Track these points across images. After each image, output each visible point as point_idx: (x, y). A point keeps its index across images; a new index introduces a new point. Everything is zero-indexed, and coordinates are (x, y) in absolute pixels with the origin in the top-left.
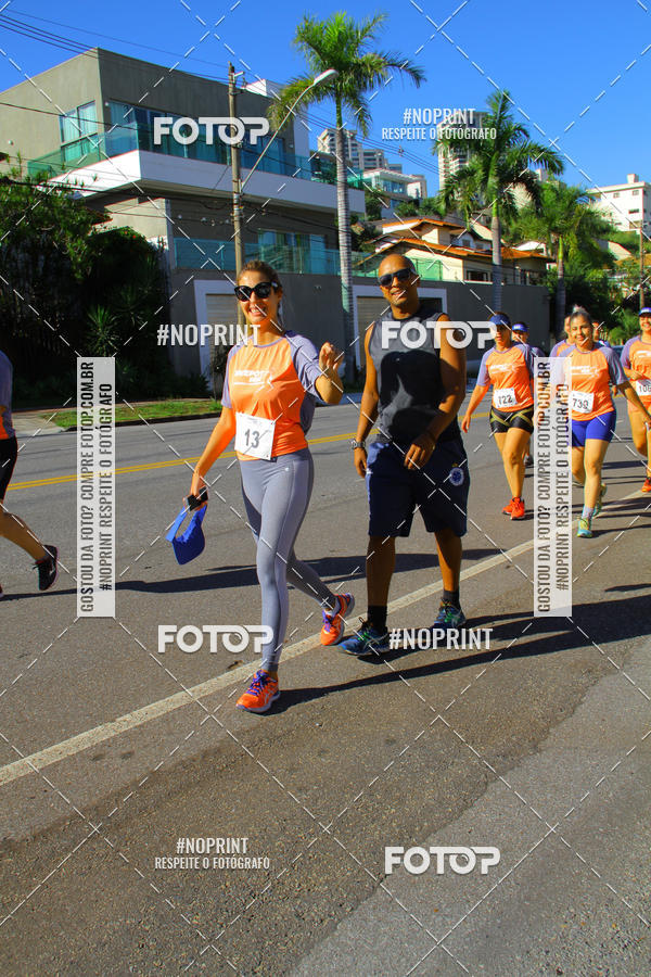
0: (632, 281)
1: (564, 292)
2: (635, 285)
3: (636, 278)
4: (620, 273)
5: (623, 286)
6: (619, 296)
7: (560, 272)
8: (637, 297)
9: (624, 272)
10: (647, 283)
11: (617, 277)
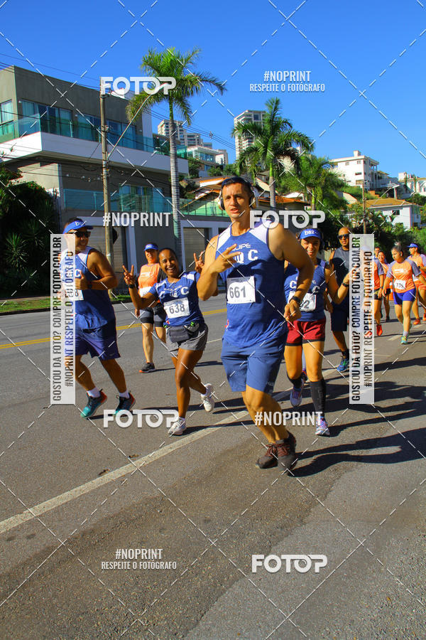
2: (360, 220)
4: (351, 212)
5: (353, 221)
8: (362, 227)
9: (353, 212)
10: (368, 218)
11: (348, 215)
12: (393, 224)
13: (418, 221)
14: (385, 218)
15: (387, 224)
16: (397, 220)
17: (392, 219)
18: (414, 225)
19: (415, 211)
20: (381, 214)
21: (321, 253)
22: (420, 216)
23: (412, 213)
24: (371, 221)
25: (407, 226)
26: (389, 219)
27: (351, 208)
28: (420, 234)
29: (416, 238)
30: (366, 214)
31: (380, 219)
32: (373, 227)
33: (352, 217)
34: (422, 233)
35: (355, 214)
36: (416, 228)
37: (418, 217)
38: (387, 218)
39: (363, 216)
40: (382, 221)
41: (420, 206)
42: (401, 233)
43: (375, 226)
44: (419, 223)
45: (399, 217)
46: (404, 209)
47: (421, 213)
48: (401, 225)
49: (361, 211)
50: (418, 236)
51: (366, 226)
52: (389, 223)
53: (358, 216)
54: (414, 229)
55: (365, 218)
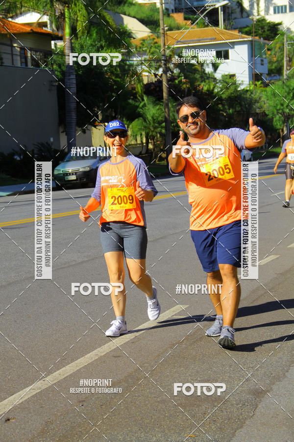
0: (154, 64)
1: (73, 77)
2: (157, 69)
3: (158, 60)
4: (140, 54)
5: (143, 70)
6: (140, 80)
7: (67, 51)
8: (160, 82)
9: (144, 53)
10: (172, 66)
11: (135, 60)
12: (218, 75)
13: (263, 70)
14: (202, 65)
15: (205, 77)
16: (225, 68)
17: (215, 67)
18: (256, 77)
19: (257, 52)
21: (84, 132)
22: (266, 61)
23: (252, 54)
24: (176, 71)
25: (244, 80)
26: (208, 67)
27: (141, 45)
28: (266, 95)
29: (258, 102)
30: (168, 58)
31: (193, 68)
32: (180, 82)
33: (142, 64)
34: (269, 93)
35: (147, 57)
36: (258, 83)
37: (262, 63)
38: (205, 65)
39: (162, 61)
40: (196, 70)
41: (266, 42)
42: (232, 93)
43: (184, 80)
44: (264, 74)
45: (227, 63)
46: (236, 47)
47: (267, 55)
48: (232, 77)
49: (157, 52)
50: (262, 99)
51: (168, 81)
52: (209, 74)
53: (153, 62)
54: (256, 85)
55: (165, 65)
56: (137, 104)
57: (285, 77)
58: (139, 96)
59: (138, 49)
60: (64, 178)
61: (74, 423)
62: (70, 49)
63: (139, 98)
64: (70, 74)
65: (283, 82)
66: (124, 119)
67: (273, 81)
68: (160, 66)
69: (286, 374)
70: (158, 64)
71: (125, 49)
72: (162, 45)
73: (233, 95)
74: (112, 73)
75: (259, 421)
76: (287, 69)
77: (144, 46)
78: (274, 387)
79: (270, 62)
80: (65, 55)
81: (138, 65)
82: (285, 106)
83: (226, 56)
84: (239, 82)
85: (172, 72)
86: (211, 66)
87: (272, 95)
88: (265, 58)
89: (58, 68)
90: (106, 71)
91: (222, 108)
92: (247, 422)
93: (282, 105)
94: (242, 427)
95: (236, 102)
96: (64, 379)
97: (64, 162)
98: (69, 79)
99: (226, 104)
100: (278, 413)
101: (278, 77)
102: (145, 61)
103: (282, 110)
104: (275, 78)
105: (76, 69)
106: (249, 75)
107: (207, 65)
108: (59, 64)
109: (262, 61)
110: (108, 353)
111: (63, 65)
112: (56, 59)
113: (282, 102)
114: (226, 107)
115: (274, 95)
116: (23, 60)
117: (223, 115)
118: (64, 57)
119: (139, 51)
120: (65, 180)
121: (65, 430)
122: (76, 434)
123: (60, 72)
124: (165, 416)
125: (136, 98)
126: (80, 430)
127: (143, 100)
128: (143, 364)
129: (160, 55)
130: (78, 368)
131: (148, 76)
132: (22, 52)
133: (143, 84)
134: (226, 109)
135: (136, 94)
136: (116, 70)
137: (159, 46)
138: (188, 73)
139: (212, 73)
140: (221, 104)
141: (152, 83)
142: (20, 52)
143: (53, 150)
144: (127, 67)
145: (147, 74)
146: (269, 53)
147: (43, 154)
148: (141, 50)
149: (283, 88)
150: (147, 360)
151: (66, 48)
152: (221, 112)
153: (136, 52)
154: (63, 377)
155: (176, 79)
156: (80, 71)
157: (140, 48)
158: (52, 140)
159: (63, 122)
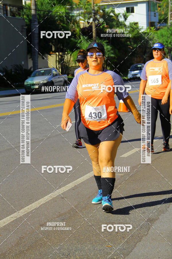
0: (87, 15)
1: (37, 23)
2: (89, 19)
3: (90, 13)
4: (78, 9)
5: (80, 19)
6: (79, 26)
7: (33, 7)
8: (91, 27)
9: (81, 8)
10: (98, 17)
11: (76, 13)
12: (127, 23)
13: (155, 20)
14: (117, 16)
15: (120, 25)
16: (132, 18)
17: (125, 18)
18: (151, 24)
19: (152, 8)
20: (113, 11)
21: (43, 58)
22: (157, 14)
23: (149, 10)
24: (101, 20)
25: (143, 26)
26: (121, 18)
27: (79, 4)
28: (157, 36)
29: (152, 40)
30: (96, 12)
31: (112, 18)
32: (103, 27)
33: (80, 15)
34: (159, 35)
35: (83, 11)
36: (152, 28)
37: (155, 15)
38: (119, 16)
39: (93, 14)
40: (113, 20)
41: (158, 2)
42: (136, 35)
43: (106, 26)
44: (156, 22)
45: (133, 15)
46: (139, 5)
47: (158, 10)
48: (136, 24)
49: (89, 8)
50: (155, 38)
51: (96, 26)
52: (122, 22)
53: (86, 14)
54: (151, 29)
55: (94, 16)
56: (76, 41)
57: (169, 24)
58: (78, 36)
59: (77, 6)
60: (31, 87)
61: (37, 238)
62: (34, 5)
63: (78, 37)
64: (35, 21)
65: (168, 28)
66: (68, 50)
67: (161, 27)
68: (91, 17)
69: (168, 209)
70: (90, 16)
71: (69, 6)
72: (92, 3)
73: (136, 36)
74: (61, 21)
75: (151, 238)
76: (170, 19)
77: (81, 4)
78: (160, 217)
79: (160, 15)
80: (31, 9)
81: (77, 16)
82: (169, 42)
83: (133, 11)
84: (141, 27)
85: (99, 21)
86: (123, 17)
87: (161, 35)
88: (157, 12)
89: (27, 17)
90: (57, 20)
91: (129, 44)
92: (143, 238)
93: (167, 42)
94: (140, 241)
95: (138, 40)
96: (31, 211)
97: (31, 77)
98: (34, 25)
99: (132, 41)
100: (162, 233)
101: (165, 24)
102: (81, 13)
103: (167, 45)
104: (163, 25)
105: (39, 18)
106: (147, 23)
107: (121, 16)
108: (28, 15)
109: (155, 14)
110: (58, 196)
111: (30, 16)
112: (25, 12)
113: (167, 40)
114: (132, 43)
115: (162, 36)
116: (5, 12)
117: (130, 48)
118: (31, 10)
119: (78, 7)
120: (31, 88)
121: (31, 242)
122: (39, 245)
123: (28, 20)
124: (93, 234)
125: (76, 37)
126: (41, 242)
127: (80, 38)
128: (80, 203)
129: (91, 9)
130: (40, 205)
131: (83, 23)
132: (4, 7)
133: (80, 28)
134: (132, 44)
135: (76, 34)
136: (63, 19)
137: (91, 4)
138: (108, 22)
139: (123, 21)
140: (129, 41)
141: (86, 28)
142: (3, 7)
143: (24, 69)
144: (70, 17)
145: (83, 22)
146: (159, 9)
147: (18, 72)
148: (79, 6)
149: (168, 31)
150: (82, 200)
151: (32, 5)
152: (129, 46)
153: (76, 8)
154: (30, 210)
155: (100, 25)
156: (40, 20)
157: (79, 5)
158: (23, 63)
159: (30, 51)
